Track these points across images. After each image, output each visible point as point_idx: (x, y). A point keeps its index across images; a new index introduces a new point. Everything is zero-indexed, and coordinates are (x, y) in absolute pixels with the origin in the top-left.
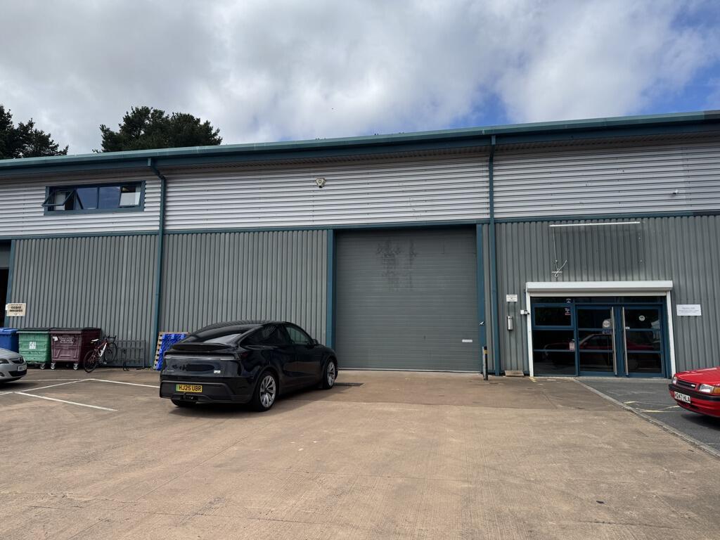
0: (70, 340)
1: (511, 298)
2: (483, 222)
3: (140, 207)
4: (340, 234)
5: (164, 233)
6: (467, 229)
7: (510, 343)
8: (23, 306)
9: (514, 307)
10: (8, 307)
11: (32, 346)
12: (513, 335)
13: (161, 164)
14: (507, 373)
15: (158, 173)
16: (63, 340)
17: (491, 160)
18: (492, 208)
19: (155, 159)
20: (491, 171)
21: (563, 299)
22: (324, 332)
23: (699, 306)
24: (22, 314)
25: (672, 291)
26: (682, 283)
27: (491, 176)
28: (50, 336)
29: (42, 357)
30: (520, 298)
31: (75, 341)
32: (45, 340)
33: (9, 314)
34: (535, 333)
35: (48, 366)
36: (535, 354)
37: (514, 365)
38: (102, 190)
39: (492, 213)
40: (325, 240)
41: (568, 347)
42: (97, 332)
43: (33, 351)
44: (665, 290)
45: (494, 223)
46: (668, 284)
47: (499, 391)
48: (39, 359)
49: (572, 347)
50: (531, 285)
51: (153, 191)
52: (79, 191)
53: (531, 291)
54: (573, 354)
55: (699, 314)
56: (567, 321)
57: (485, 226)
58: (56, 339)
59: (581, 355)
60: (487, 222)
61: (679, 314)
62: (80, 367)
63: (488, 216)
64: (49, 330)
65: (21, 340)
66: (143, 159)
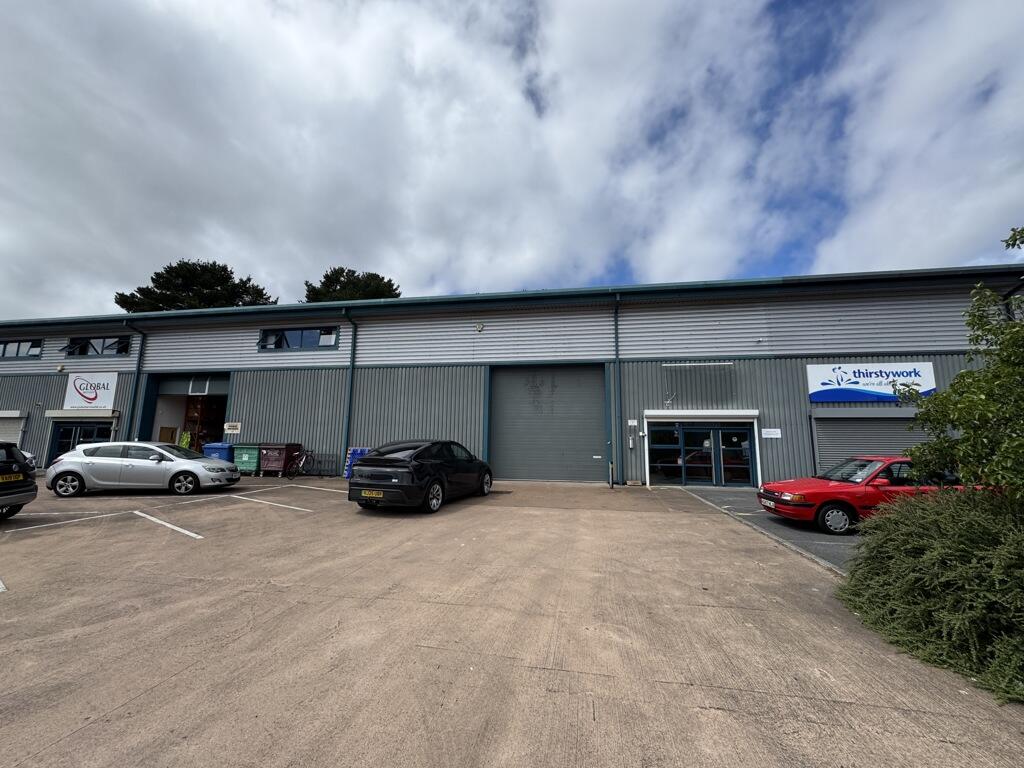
0: (276, 453)
1: (633, 423)
2: (610, 361)
3: (335, 347)
4: (495, 369)
5: (354, 367)
6: (598, 367)
7: (631, 458)
8: (239, 425)
9: (635, 430)
10: (226, 426)
11: (245, 458)
12: (633, 451)
13: (353, 313)
14: (629, 483)
15: (350, 321)
16: (270, 453)
17: (616, 313)
18: (617, 351)
19: (348, 309)
20: (616, 321)
21: (673, 424)
22: (481, 449)
23: (779, 430)
24: (238, 432)
25: (758, 418)
26: (766, 411)
27: (616, 325)
28: (260, 450)
29: (253, 467)
30: (639, 422)
31: (280, 454)
32: (256, 453)
33: (227, 431)
34: (650, 450)
35: (257, 474)
36: (650, 467)
37: (634, 477)
38: (305, 332)
39: (617, 355)
40: (483, 374)
41: (676, 462)
42: (298, 447)
43: (245, 461)
44: (753, 417)
45: (619, 362)
46: (755, 412)
47: (622, 497)
48: (250, 468)
49: (680, 462)
50: (647, 412)
51: (346, 335)
52: (286, 333)
53: (647, 417)
54: (680, 467)
55: (779, 436)
56: (675, 441)
57: (612, 364)
58: (265, 452)
59: (687, 468)
60: (613, 361)
61: (764, 436)
62: (284, 475)
63: (614, 357)
64: (260, 445)
65: (236, 452)
66: (339, 309)
